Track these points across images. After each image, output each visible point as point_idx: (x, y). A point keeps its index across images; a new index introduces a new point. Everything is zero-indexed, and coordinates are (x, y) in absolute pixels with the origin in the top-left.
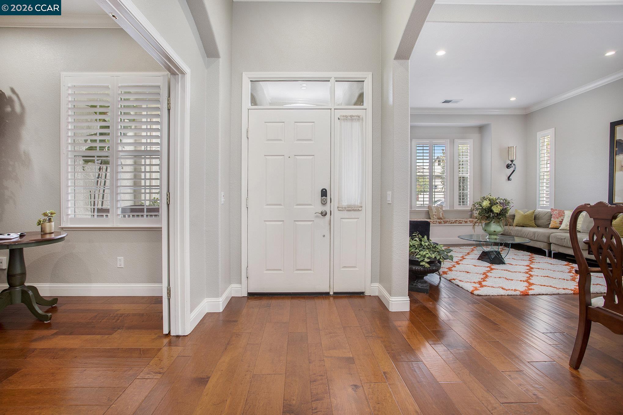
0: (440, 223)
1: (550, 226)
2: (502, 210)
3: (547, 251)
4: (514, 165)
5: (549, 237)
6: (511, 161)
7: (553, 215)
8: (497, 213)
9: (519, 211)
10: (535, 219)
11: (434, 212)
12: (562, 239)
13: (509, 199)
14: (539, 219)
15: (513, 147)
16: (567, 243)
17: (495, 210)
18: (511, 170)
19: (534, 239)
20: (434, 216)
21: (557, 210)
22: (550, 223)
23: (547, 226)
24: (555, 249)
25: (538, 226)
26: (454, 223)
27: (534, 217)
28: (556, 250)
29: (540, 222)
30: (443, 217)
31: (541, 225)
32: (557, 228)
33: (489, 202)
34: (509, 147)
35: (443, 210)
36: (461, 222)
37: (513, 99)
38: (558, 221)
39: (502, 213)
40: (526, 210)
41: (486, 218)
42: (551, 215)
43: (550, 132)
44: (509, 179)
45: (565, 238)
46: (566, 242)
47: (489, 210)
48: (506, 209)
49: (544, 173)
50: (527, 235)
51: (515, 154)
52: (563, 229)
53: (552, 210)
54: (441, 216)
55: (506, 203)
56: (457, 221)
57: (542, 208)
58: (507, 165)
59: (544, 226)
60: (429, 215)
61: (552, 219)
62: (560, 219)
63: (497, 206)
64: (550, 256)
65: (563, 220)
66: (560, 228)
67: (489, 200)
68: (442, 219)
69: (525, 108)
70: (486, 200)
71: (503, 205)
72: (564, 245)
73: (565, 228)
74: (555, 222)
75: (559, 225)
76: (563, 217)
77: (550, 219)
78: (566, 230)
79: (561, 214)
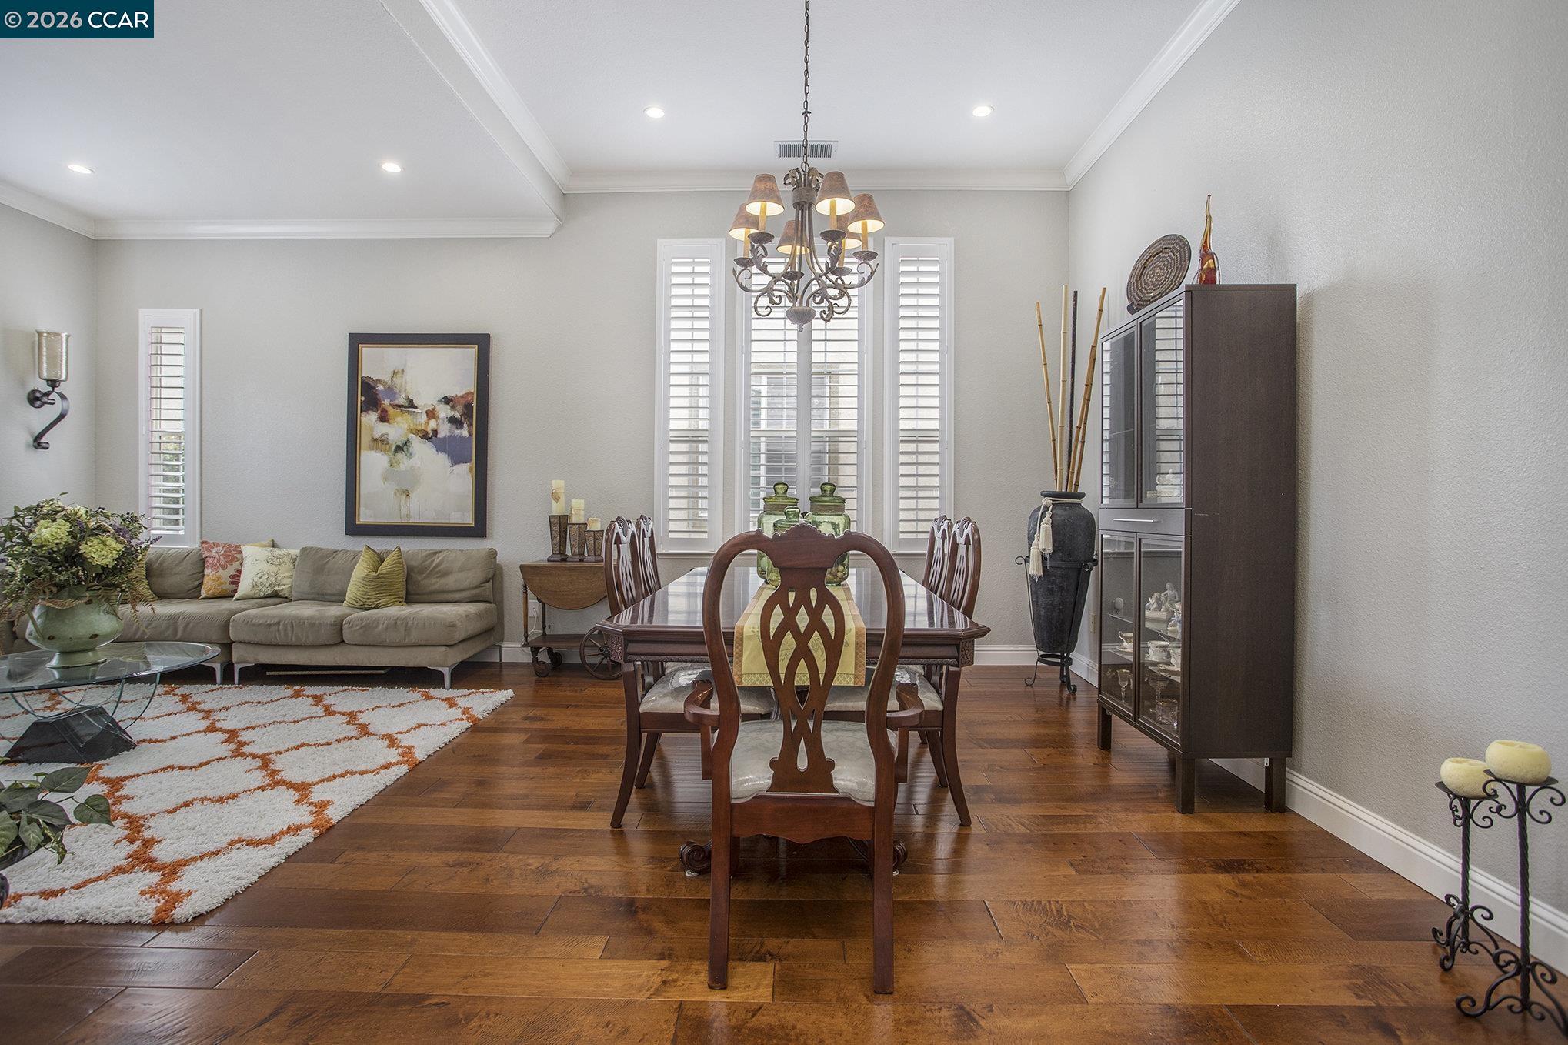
1: (203, 593)
3: (217, 667)
6: (48, 380)
7: (209, 560)
8: (105, 568)
12: (270, 625)
14: (162, 574)
15: (58, 334)
17: (94, 555)
21: (218, 545)
22: (202, 583)
23: (193, 594)
24: (242, 657)
25: (162, 596)
28: (250, 660)
29: (170, 582)
31: (169, 591)
32: (229, 596)
33: (66, 526)
37: (80, 169)
38: (225, 573)
39: (123, 564)
42: (203, 560)
43: (185, 319)
45: (279, 623)
47: (68, 556)
49: (160, 434)
52: (246, 597)
53: (204, 545)
59: (181, 595)
61: (206, 571)
62: (231, 571)
63: (101, 538)
64: (228, 678)
65: (239, 572)
66: (237, 596)
67: (64, 519)
70: (49, 516)
71: (125, 535)
72: (278, 640)
73: (252, 593)
74: (219, 578)
75: (233, 587)
76: (239, 562)
77: (201, 570)
78: (252, 598)
79: (233, 555)
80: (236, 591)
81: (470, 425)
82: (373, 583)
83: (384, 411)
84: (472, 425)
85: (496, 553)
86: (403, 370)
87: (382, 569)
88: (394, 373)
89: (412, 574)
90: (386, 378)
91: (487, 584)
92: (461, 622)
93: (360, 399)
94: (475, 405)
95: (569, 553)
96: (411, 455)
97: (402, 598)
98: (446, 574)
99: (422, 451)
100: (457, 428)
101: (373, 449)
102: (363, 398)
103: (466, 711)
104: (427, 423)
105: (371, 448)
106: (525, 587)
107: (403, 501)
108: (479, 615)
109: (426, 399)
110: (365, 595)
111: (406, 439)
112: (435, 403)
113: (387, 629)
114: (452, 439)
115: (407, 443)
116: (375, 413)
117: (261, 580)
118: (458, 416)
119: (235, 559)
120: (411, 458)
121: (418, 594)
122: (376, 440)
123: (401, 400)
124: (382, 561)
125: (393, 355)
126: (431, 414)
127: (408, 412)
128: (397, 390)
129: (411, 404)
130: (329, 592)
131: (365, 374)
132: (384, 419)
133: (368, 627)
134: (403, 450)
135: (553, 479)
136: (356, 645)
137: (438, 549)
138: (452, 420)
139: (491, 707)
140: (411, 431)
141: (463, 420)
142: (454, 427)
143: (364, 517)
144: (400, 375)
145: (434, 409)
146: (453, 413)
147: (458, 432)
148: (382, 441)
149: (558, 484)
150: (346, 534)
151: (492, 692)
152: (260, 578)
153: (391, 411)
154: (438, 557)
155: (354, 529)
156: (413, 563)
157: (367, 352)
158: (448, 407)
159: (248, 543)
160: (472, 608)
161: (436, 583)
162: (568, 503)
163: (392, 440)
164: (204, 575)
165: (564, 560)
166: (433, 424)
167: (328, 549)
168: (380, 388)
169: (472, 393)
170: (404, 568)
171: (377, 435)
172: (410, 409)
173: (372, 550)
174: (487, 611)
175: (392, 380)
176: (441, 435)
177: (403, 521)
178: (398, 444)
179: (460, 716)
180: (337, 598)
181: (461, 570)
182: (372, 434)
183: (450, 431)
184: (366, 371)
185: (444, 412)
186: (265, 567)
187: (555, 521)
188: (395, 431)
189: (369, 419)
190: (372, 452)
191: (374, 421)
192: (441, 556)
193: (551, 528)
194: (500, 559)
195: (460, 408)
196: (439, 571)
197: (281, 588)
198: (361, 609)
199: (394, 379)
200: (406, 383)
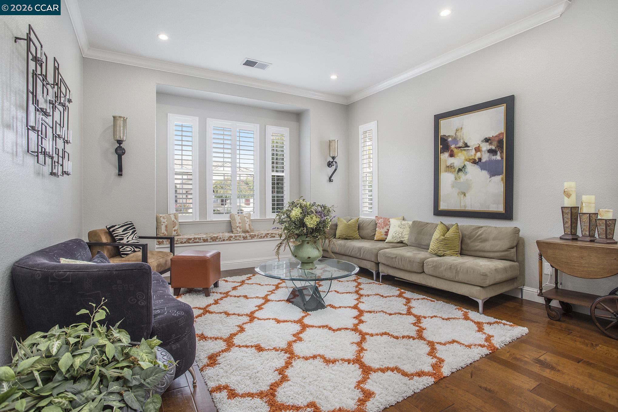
0: (245, 238)
1: (375, 239)
2: (319, 223)
3: (374, 273)
4: (336, 162)
5: (377, 255)
6: (332, 157)
7: (378, 224)
8: (312, 229)
9: (342, 219)
10: (359, 229)
11: (238, 223)
12: (392, 258)
13: (329, 205)
14: (363, 229)
15: (335, 140)
16: (399, 263)
17: (308, 224)
18: (333, 168)
19: (359, 257)
20: (238, 229)
21: (381, 218)
22: (375, 234)
23: (371, 238)
24: (384, 270)
25: (363, 238)
26: (264, 237)
27: (358, 227)
29: (365, 232)
30: (250, 229)
31: (365, 236)
32: (383, 240)
33: (300, 211)
34: (330, 141)
35: (251, 220)
36: (274, 235)
37: (334, 77)
38: (383, 231)
39: (320, 227)
40: (349, 218)
41: (296, 236)
42: (376, 224)
43: (372, 126)
44: (330, 180)
45: (396, 257)
46: (397, 263)
47: (301, 223)
48: (324, 221)
50: (351, 252)
51: (336, 149)
52: (389, 242)
53: (377, 218)
54: (248, 228)
55: (324, 211)
56: (268, 234)
57: (365, 215)
58: (328, 163)
59: (369, 238)
60: (231, 227)
61: (377, 229)
62: (385, 230)
63: (312, 216)
64: (378, 279)
65: (388, 230)
66: (386, 241)
67: (301, 207)
68: (248, 232)
69: (347, 97)
70: (296, 206)
71: (321, 215)
72: (396, 266)
73: (392, 241)
74: (381, 232)
75: (385, 237)
76: (389, 226)
77: (375, 228)
78: (392, 243)
79: (387, 223)
80: (386, 239)
81: (502, 152)
82: (442, 242)
83: (452, 151)
84: (503, 152)
85: (519, 230)
86: (462, 128)
87: (448, 235)
88: (457, 130)
89: (464, 238)
90: (452, 133)
91: (512, 250)
92: (491, 273)
93: (440, 146)
94: (504, 140)
95: (579, 233)
96: (466, 173)
97: (458, 252)
98: (485, 240)
99: (472, 169)
100: (493, 155)
101: (447, 172)
102: (441, 146)
103: (488, 338)
104: (475, 155)
105: (446, 171)
106: (541, 256)
107: (462, 198)
108: (505, 269)
109: (474, 140)
110: (438, 248)
111: (463, 165)
112: (480, 142)
113: (445, 270)
114: (490, 162)
115: (464, 167)
116: (447, 153)
117: (396, 235)
118: (493, 148)
119: (387, 224)
120: (466, 175)
121: (468, 251)
122: (448, 167)
123: (461, 144)
124: (448, 230)
125: (456, 121)
126: (478, 149)
127: (464, 150)
128: (458, 139)
129: (466, 145)
130: (423, 244)
131: (442, 134)
132: (452, 155)
133: (436, 267)
134: (462, 171)
135: (565, 182)
136: (430, 275)
137: (481, 225)
138: (490, 151)
139: (508, 340)
140: (466, 160)
141: (497, 150)
142: (491, 155)
143: (443, 206)
144: (460, 131)
145: (479, 146)
146: (490, 146)
147: (494, 158)
148: (451, 167)
149: (569, 185)
150: (434, 215)
151: (511, 326)
152: (396, 234)
153: (455, 151)
154: (480, 230)
155: (438, 212)
156: (465, 232)
157: (443, 122)
158: (488, 144)
159: (392, 217)
160: (500, 264)
161: (479, 245)
162: (579, 197)
163: (456, 166)
164: (376, 231)
165: (575, 239)
166: (478, 155)
167: (424, 222)
168: (450, 139)
169: (503, 133)
170: (459, 235)
171: (448, 164)
172: (466, 148)
173: (443, 224)
174: (511, 267)
175: (456, 134)
176: (484, 160)
177: (462, 209)
178: (459, 168)
179: (483, 342)
180: (425, 247)
181: (494, 239)
182: (446, 164)
183: (489, 157)
184: (443, 132)
185: (485, 147)
186: (398, 229)
187: (568, 211)
188: (458, 161)
189: (445, 157)
190: (446, 173)
191: (447, 157)
192: (483, 230)
193: (563, 216)
194: (521, 234)
195: (495, 143)
196: (481, 239)
197: (404, 239)
198: (436, 255)
199: (457, 133)
200: (463, 134)
